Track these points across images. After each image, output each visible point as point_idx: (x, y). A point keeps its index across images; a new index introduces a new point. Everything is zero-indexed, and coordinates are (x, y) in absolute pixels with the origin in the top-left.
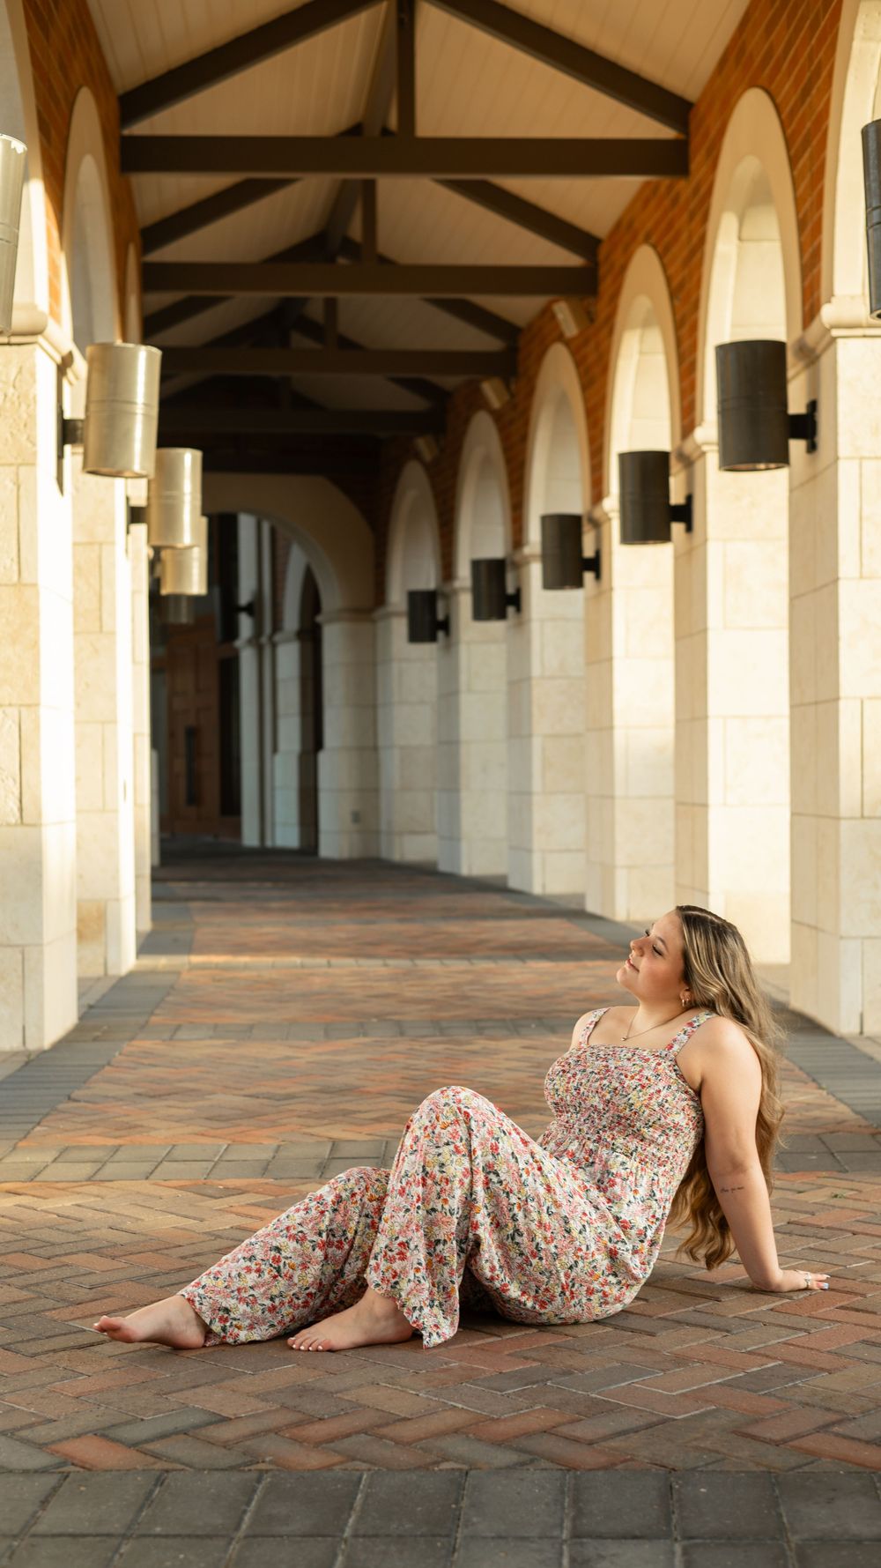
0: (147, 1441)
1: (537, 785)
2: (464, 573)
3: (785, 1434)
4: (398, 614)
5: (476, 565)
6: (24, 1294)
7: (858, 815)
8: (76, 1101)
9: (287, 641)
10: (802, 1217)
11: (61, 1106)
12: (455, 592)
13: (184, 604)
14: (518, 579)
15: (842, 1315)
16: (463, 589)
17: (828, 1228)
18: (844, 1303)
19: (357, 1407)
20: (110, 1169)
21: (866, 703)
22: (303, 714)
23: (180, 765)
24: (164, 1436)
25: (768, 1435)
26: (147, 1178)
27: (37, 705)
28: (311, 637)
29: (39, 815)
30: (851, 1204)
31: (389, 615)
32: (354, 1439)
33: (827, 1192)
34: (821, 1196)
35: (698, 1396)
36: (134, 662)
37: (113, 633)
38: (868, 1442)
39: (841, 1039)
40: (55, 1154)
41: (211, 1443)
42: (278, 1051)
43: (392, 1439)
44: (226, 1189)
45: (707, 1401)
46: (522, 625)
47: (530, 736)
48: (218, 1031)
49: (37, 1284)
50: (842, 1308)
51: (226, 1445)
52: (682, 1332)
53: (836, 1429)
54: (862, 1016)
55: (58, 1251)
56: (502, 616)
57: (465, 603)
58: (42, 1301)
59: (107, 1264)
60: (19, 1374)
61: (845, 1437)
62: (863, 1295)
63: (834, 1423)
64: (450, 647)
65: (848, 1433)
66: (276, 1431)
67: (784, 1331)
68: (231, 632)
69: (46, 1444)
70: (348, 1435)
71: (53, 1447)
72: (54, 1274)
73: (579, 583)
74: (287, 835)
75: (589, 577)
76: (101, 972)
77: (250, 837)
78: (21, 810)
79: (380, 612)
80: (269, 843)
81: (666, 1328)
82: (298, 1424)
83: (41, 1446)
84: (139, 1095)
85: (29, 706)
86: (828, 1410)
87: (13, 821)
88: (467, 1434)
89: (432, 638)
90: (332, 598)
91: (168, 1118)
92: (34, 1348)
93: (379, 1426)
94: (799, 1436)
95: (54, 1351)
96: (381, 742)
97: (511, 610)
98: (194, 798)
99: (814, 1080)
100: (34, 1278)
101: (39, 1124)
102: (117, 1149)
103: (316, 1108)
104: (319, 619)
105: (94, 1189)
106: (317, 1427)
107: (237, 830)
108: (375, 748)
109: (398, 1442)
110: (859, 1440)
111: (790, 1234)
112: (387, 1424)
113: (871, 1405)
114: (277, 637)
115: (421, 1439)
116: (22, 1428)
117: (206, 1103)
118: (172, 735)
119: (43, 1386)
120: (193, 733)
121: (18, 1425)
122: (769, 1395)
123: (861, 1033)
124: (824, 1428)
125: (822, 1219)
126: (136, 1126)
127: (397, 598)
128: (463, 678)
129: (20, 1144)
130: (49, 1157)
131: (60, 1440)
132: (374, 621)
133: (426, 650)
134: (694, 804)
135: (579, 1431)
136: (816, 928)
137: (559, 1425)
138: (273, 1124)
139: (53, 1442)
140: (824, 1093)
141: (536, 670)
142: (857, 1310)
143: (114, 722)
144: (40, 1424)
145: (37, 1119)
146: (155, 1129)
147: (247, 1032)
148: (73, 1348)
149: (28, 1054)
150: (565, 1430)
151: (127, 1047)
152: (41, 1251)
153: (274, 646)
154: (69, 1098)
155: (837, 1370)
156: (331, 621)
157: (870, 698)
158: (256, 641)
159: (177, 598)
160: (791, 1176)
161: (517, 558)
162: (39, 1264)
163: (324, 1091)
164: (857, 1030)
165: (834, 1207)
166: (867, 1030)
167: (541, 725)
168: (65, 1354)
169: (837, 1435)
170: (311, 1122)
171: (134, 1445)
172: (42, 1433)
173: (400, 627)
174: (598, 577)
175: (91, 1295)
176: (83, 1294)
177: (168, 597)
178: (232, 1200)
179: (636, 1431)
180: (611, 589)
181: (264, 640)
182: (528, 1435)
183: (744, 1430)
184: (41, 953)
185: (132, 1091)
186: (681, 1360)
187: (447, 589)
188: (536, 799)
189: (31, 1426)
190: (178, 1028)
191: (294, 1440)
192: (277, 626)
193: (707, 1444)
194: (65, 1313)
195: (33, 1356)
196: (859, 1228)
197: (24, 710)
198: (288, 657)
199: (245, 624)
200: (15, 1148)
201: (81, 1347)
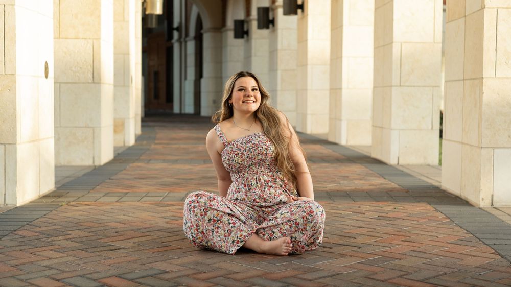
0: (137, 279)
1: (279, 88)
2: (254, 13)
3: (386, 278)
4: (230, 30)
5: (259, 9)
6: (90, 234)
7: (399, 84)
8: (112, 179)
9: (190, 40)
10: (383, 215)
11: (106, 181)
12: (251, 21)
13: (154, 17)
14: (274, 14)
15: (402, 243)
16: (254, 20)
17: (394, 218)
18: (403, 239)
19: (219, 268)
20: (124, 199)
21: (403, 44)
22: (196, 66)
23: (152, 85)
24: (143, 277)
25: (379, 279)
26: (138, 201)
27: (100, 39)
28: (199, 39)
29: (100, 79)
30: (401, 211)
31: (227, 30)
32: (218, 278)
33: (392, 207)
34: (390, 208)
35: (350, 267)
36: (136, 37)
37: (128, 22)
38: (418, 281)
39: (391, 166)
40: (104, 194)
41: (161, 279)
42: (187, 167)
43: (232, 279)
44: (168, 204)
45: (354, 268)
46: (275, 30)
47: (277, 70)
48: (164, 161)
49: (95, 231)
50: (402, 241)
51: (167, 280)
52: (342, 247)
53: (405, 277)
54: (398, 158)
55: (104, 221)
56: (268, 27)
57: (254, 24)
58: (97, 236)
59: (122, 226)
60: (87, 258)
61: (408, 279)
62: (410, 237)
63: (404, 275)
64: (249, 41)
65: (409, 278)
66: (188, 276)
67: (381, 247)
68: (171, 37)
69: (96, 279)
70: (216, 277)
71: (100, 280)
72: (102, 228)
73: (296, 13)
74: (189, 109)
75: (299, 11)
76: (122, 144)
77: (176, 110)
78: (93, 77)
79: (224, 29)
80: (183, 112)
81: (336, 246)
82: (196, 274)
83: (95, 280)
84: (135, 178)
85: (97, 39)
86: (401, 271)
87: (90, 81)
88: (262, 277)
89: (242, 37)
90: (207, 24)
91: (145, 185)
92: (93, 250)
93: (227, 275)
94: (391, 279)
95: (101, 251)
96: (224, 75)
97: (271, 26)
98: (157, 96)
99: (383, 177)
100: (95, 229)
101: (98, 186)
102: (127, 193)
103: (200, 182)
104: (202, 31)
105: (118, 204)
106: (203, 275)
107: (172, 108)
108: (221, 78)
109: (235, 280)
110: (414, 280)
111: (379, 219)
112: (230, 274)
113: (418, 270)
114: (187, 39)
115: (244, 279)
116: (87, 274)
117: (160, 181)
118: (149, 74)
119: (96, 262)
120: (157, 74)
121: (86, 273)
122: (378, 266)
123: (398, 164)
124: (401, 276)
125: (390, 215)
126: (134, 187)
127: (230, 23)
128: (253, 51)
129: (91, 191)
130: (101, 195)
131: (102, 278)
132: (221, 32)
133: (240, 41)
134: (336, 89)
135: (306, 276)
136: (382, 128)
137: (298, 275)
138: (185, 186)
139: (100, 279)
140: (387, 180)
141: (279, 47)
142: (408, 241)
143: (128, 54)
144: (94, 273)
145: (97, 184)
146: (141, 187)
147: (176, 162)
148: (108, 250)
149: (95, 166)
150: (301, 276)
151: (131, 165)
152: (97, 222)
153: (186, 42)
154: (110, 179)
155: (403, 259)
156: (206, 32)
157: (405, 42)
158: (179, 40)
159: (152, 15)
160: (378, 203)
161: (274, 7)
162: (96, 225)
163: (204, 177)
164: (397, 163)
165: (394, 211)
166: (400, 163)
167: (281, 67)
168: (105, 252)
169: (406, 278)
170: (199, 186)
171: (132, 280)
172: (95, 276)
173: (231, 34)
174: (303, 11)
175: (116, 234)
176: (113, 234)
177: (148, 15)
178: (170, 208)
179: (328, 277)
180: (307, 15)
181: (182, 40)
182: (286, 277)
183: (369, 277)
184: (100, 130)
185: (133, 177)
186: (342, 255)
187: (248, 19)
188: (279, 93)
189: (91, 274)
190: (150, 160)
191: (194, 279)
192: (187, 35)
193: (356, 281)
194: (106, 240)
195: (93, 252)
196: (404, 218)
197: (95, 41)
198: (191, 46)
199: (176, 34)
200: (89, 192)
201: (112, 250)
